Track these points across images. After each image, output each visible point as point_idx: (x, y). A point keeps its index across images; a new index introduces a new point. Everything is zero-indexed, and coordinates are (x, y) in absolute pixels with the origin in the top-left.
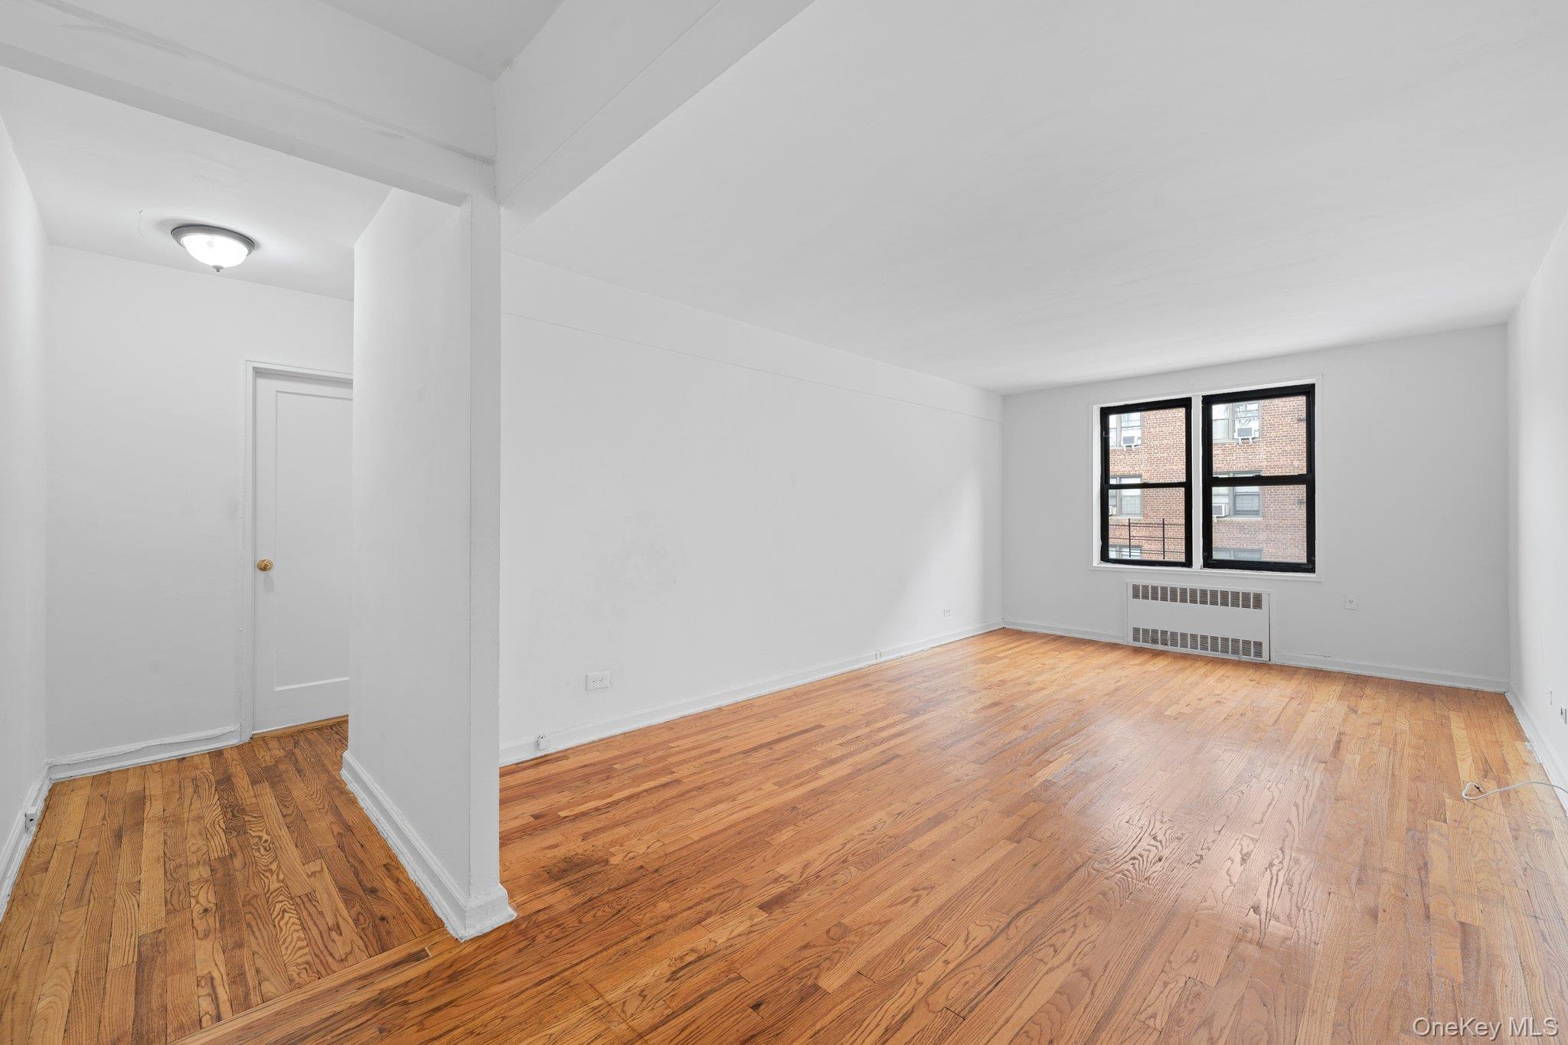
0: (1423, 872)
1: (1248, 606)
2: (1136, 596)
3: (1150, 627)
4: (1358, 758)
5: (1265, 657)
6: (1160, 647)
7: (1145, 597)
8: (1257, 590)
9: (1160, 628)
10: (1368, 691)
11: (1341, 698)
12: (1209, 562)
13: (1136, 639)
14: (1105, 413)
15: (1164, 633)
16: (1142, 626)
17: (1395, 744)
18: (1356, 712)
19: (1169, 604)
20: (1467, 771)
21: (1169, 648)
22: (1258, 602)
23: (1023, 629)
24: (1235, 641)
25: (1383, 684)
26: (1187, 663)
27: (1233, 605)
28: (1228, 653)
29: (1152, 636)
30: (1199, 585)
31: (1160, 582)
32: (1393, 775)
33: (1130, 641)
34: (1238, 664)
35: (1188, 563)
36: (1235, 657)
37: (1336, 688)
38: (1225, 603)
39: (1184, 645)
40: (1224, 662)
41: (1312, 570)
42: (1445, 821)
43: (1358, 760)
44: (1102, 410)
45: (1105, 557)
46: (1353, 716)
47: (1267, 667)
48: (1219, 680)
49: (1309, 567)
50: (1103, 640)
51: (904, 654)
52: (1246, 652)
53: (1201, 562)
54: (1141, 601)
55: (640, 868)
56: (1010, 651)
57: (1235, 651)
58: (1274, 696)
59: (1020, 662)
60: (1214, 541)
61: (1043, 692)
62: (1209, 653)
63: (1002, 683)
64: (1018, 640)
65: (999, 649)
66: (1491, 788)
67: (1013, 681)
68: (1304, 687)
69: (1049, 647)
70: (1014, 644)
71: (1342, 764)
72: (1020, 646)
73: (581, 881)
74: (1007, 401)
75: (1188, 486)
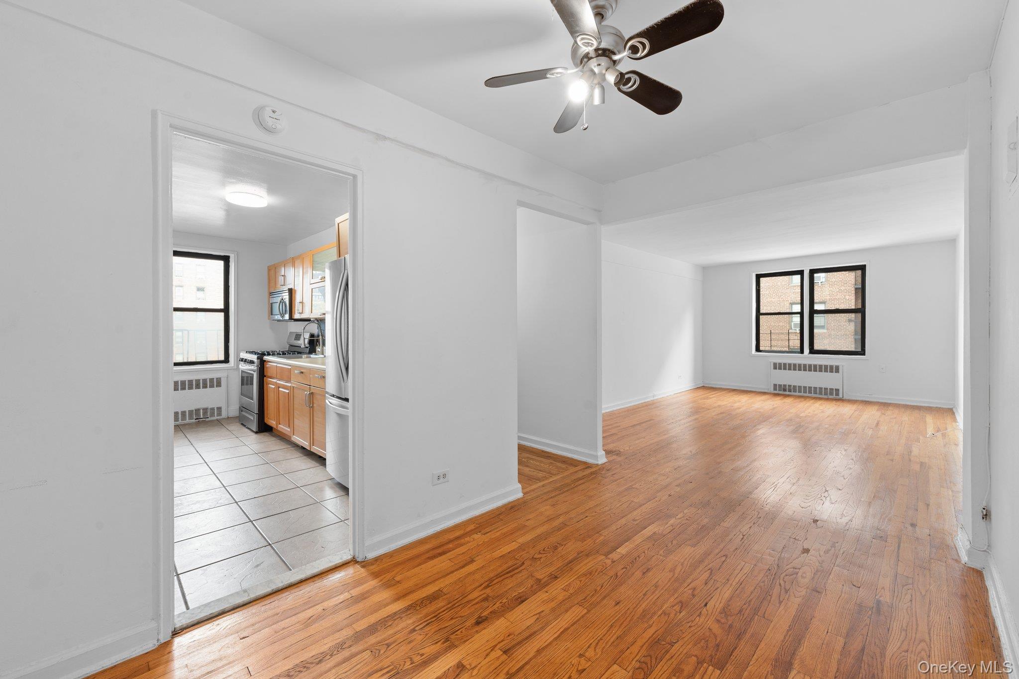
0: (909, 453)
1: (832, 372)
2: (775, 368)
3: (782, 383)
4: (886, 428)
5: (841, 396)
6: (787, 393)
7: (780, 369)
8: (837, 364)
9: (787, 383)
10: (890, 408)
11: (877, 410)
12: (812, 351)
13: (775, 389)
14: (759, 277)
15: (790, 386)
16: (778, 383)
17: (901, 424)
18: (885, 414)
19: (792, 371)
20: (930, 431)
21: (792, 393)
22: (837, 369)
23: (714, 386)
24: (826, 389)
26: (803, 399)
27: (825, 372)
28: (822, 394)
29: (783, 388)
30: (807, 362)
31: (787, 361)
32: (900, 432)
33: (772, 390)
34: (828, 399)
35: (802, 352)
36: (826, 397)
37: (876, 407)
38: (820, 371)
39: (800, 392)
40: (820, 399)
41: (864, 354)
42: (919, 442)
44: (757, 275)
45: (758, 349)
46: (883, 416)
47: (842, 400)
48: (820, 405)
49: (862, 352)
50: (757, 390)
51: (663, 396)
52: (831, 394)
53: (808, 351)
54: (778, 371)
55: (633, 452)
56: (714, 395)
57: (826, 394)
58: (847, 410)
59: (722, 399)
60: (815, 341)
61: (741, 409)
62: (813, 395)
63: (719, 406)
64: (715, 391)
65: (708, 395)
66: (939, 434)
67: (723, 405)
68: (860, 407)
69: (732, 394)
70: (714, 393)
71: (880, 429)
72: (717, 393)
73: (617, 454)
74: (707, 271)
75: (801, 314)
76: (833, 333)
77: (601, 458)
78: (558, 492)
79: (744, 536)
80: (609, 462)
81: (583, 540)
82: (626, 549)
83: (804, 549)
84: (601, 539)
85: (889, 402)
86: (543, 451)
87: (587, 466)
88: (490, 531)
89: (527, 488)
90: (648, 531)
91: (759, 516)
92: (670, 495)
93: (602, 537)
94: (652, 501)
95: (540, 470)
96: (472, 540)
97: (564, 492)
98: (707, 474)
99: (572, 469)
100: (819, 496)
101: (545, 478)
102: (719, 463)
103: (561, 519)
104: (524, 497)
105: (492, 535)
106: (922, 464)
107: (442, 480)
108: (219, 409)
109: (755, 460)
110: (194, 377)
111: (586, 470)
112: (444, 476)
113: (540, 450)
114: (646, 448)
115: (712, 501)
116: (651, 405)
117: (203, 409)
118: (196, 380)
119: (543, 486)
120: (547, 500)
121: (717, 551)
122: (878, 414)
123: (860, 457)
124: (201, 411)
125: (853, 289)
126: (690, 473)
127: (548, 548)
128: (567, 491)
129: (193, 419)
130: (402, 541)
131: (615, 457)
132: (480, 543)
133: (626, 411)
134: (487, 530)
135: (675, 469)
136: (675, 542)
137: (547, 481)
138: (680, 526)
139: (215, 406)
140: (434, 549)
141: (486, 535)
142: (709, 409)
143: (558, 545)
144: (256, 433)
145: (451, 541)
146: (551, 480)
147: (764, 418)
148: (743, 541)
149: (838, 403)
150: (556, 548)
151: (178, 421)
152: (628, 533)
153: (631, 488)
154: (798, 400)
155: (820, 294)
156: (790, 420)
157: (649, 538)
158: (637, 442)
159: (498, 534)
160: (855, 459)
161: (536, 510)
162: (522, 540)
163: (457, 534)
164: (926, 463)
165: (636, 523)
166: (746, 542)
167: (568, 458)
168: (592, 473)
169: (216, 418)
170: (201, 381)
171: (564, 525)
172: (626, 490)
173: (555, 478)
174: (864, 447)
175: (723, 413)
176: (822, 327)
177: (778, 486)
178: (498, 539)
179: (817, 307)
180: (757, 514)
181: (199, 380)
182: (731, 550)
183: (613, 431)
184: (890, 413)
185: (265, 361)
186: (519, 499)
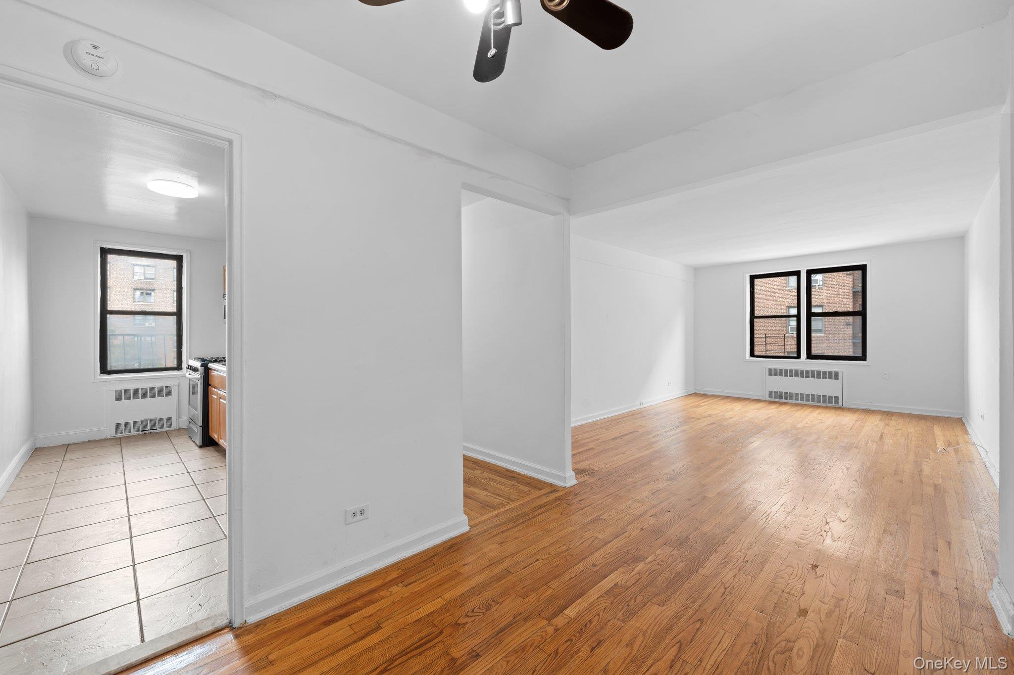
0: (920, 473)
1: (831, 378)
2: (770, 374)
3: (778, 390)
5: (840, 404)
6: (783, 400)
7: (776, 375)
8: (836, 370)
9: (783, 390)
10: (894, 418)
11: (881, 420)
12: (810, 356)
13: (770, 396)
14: (753, 278)
15: (786, 393)
16: (773, 390)
17: (908, 436)
18: (889, 425)
19: (789, 378)
20: (940, 445)
21: (789, 401)
22: (836, 376)
23: (706, 393)
24: (824, 397)
25: (902, 415)
26: (800, 408)
27: (823, 378)
28: (820, 402)
29: (779, 395)
30: (805, 368)
31: (783, 367)
32: (907, 446)
33: (767, 398)
34: (826, 408)
35: (798, 356)
36: (824, 405)
37: (879, 417)
38: (819, 377)
39: (796, 399)
40: (819, 407)
41: (865, 360)
42: (930, 459)
43: (891, 442)
44: (751, 276)
45: (752, 354)
46: (887, 427)
47: (842, 409)
48: (818, 414)
49: (863, 358)
50: (751, 398)
51: (652, 404)
52: (830, 402)
53: (805, 356)
54: (773, 377)
55: (609, 471)
56: (706, 403)
57: (824, 402)
58: (848, 420)
59: (714, 408)
60: (812, 345)
61: (733, 419)
62: (811, 403)
63: (710, 416)
64: (707, 398)
65: (699, 402)
66: (951, 449)
67: (715, 414)
68: (862, 416)
69: (725, 401)
70: (706, 400)
71: (884, 442)
72: (709, 401)
73: (590, 474)
74: (697, 271)
75: (798, 316)
76: (831, 336)
77: (570, 480)
78: (511, 525)
79: (726, 589)
80: (580, 484)
81: (525, 596)
82: (577, 610)
83: (800, 610)
84: (548, 593)
85: (892, 411)
86: (508, 470)
87: (554, 488)
88: (415, 582)
89: (478, 518)
90: (607, 583)
91: (746, 560)
92: (642, 529)
93: (551, 591)
94: (619, 538)
95: (499, 495)
96: (389, 594)
97: (518, 525)
98: (689, 500)
99: (536, 493)
100: (819, 530)
101: (502, 505)
102: (704, 486)
103: (505, 564)
104: (470, 531)
105: (415, 588)
106: (936, 487)
107: (358, 517)
108: (169, 420)
109: (744, 482)
110: (140, 386)
111: (550, 495)
112: (362, 512)
113: (505, 469)
114: (625, 466)
115: (691, 537)
116: (636, 414)
117: (151, 420)
118: (142, 389)
119: (497, 516)
120: (495, 536)
121: (691, 612)
122: (881, 424)
123: (864, 477)
124: (149, 422)
125: (851, 292)
126: (669, 498)
127: (479, 608)
128: (523, 523)
129: (138, 431)
130: (299, 597)
131: (586, 478)
132: (398, 599)
133: (609, 422)
134: (413, 579)
135: (653, 494)
136: (639, 599)
137: (502, 510)
138: (648, 575)
139: (165, 417)
140: (336, 608)
141: (408, 587)
142: (699, 419)
143: (492, 603)
144: (200, 447)
145: (362, 596)
146: (508, 507)
147: (757, 429)
148: (724, 596)
149: (838, 412)
150: (488, 607)
151: (121, 433)
152: (583, 584)
153: (598, 519)
154: (795, 409)
155: (817, 297)
156: (786, 432)
157: (608, 592)
158: (615, 458)
159: (423, 585)
160: (858, 480)
161: (479, 550)
162: (448, 596)
163: (374, 585)
164: (941, 486)
165: (597, 568)
166: (728, 598)
167: (534, 479)
168: (557, 499)
169: (165, 429)
170: (148, 389)
171: (508, 572)
172: (592, 521)
173: (513, 505)
174: (869, 465)
175: (714, 423)
176: (820, 331)
177: (770, 518)
178: (420, 594)
179: (814, 310)
180: (743, 556)
181: (146, 389)
182: (709, 611)
183: (591, 445)
184: (894, 422)
185: (210, 369)
186: (463, 534)
